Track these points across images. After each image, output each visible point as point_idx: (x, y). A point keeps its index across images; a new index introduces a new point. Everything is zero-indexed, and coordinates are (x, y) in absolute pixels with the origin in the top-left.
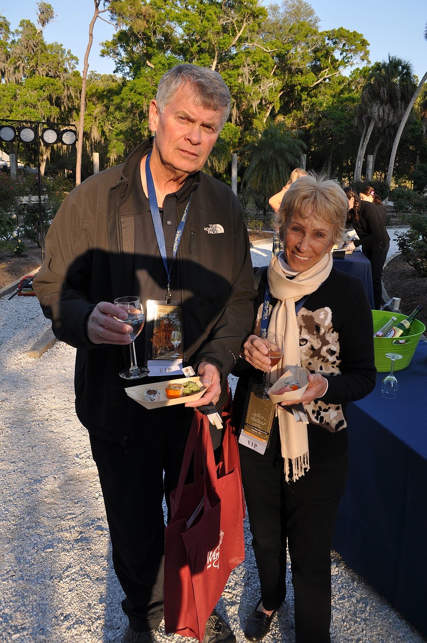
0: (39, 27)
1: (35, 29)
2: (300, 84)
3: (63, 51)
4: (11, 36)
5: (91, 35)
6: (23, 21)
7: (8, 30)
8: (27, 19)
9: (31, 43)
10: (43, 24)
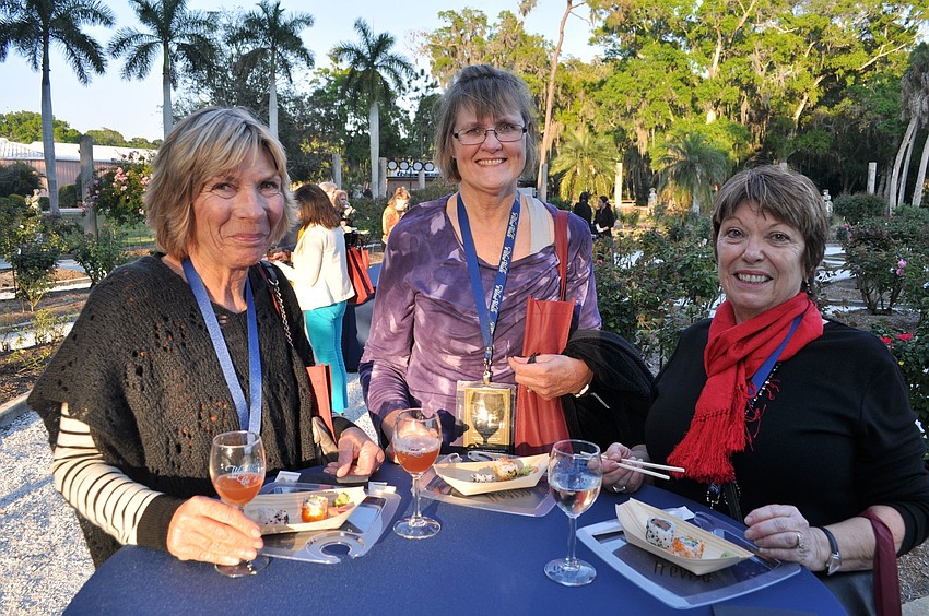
0: (520, 17)
1: (515, 20)
2: (842, 68)
3: (545, 43)
4: (488, 30)
5: (562, 33)
6: (503, 12)
7: (485, 25)
8: (506, 10)
9: (508, 36)
10: (525, 14)
